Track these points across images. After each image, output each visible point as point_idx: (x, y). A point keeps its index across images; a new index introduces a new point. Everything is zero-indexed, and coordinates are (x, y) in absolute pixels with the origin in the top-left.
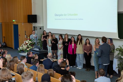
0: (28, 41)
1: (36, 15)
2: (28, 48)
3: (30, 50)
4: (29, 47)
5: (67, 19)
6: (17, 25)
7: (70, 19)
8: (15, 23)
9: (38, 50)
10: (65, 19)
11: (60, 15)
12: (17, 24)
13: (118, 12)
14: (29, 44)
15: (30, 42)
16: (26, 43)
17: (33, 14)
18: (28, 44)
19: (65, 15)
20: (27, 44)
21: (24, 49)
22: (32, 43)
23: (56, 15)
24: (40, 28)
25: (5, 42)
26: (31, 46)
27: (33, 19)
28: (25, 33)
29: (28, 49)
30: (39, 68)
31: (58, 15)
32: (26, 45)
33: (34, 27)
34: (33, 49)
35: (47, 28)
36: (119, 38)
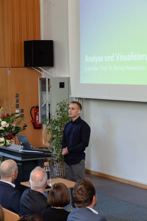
27: (39, 53)
28: (17, 101)
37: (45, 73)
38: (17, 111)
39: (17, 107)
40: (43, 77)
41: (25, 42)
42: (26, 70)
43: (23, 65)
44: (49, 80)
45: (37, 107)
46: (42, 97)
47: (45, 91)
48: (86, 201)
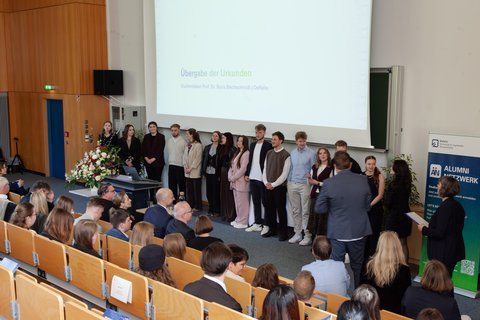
0: (98, 151)
1: (121, 72)
2: (97, 172)
3: (105, 179)
4: (100, 171)
5: (218, 87)
6: (60, 103)
7: (229, 87)
8: (53, 96)
9: (129, 179)
10: (213, 87)
11: (197, 74)
12: (60, 98)
13: (371, 69)
14: (102, 162)
15: (104, 154)
16: (90, 158)
17: (110, 68)
18: (98, 163)
19: (213, 74)
20: (96, 160)
21: (85, 176)
22: (111, 159)
23: (185, 73)
24: (135, 114)
25: (17, 156)
26: (107, 167)
27: (110, 83)
28: (87, 127)
29: (98, 178)
31: (190, 74)
32: (91, 165)
33: (116, 110)
34: (114, 178)
35: (159, 112)
36: (372, 147)
38: (87, 136)
39: (87, 132)
41: (95, 72)
42: (95, 98)
43: (92, 90)
44: (123, 108)
47: (118, 118)
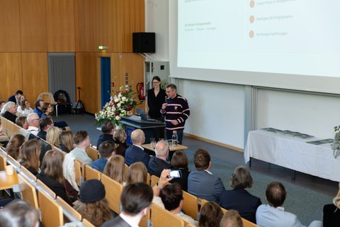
0: (120, 95)
1: (154, 34)
2: (118, 113)
3: (122, 119)
4: (120, 112)
6: (109, 59)
8: (104, 54)
9: (138, 119)
12: (109, 56)
14: (122, 104)
15: (124, 98)
16: (113, 101)
17: (146, 31)
18: (119, 105)
20: (117, 103)
21: (108, 116)
22: (129, 102)
25: (80, 101)
27: (145, 43)
29: (117, 118)
30: (110, 165)
32: (113, 107)
34: (128, 118)
37: (148, 58)
38: (127, 86)
39: (127, 83)
40: (147, 61)
41: (134, 34)
42: (134, 55)
43: (132, 50)
44: (152, 63)
45: (142, 84)
46: (146, 76)
47: (149, 71)
48: (205, 166)
